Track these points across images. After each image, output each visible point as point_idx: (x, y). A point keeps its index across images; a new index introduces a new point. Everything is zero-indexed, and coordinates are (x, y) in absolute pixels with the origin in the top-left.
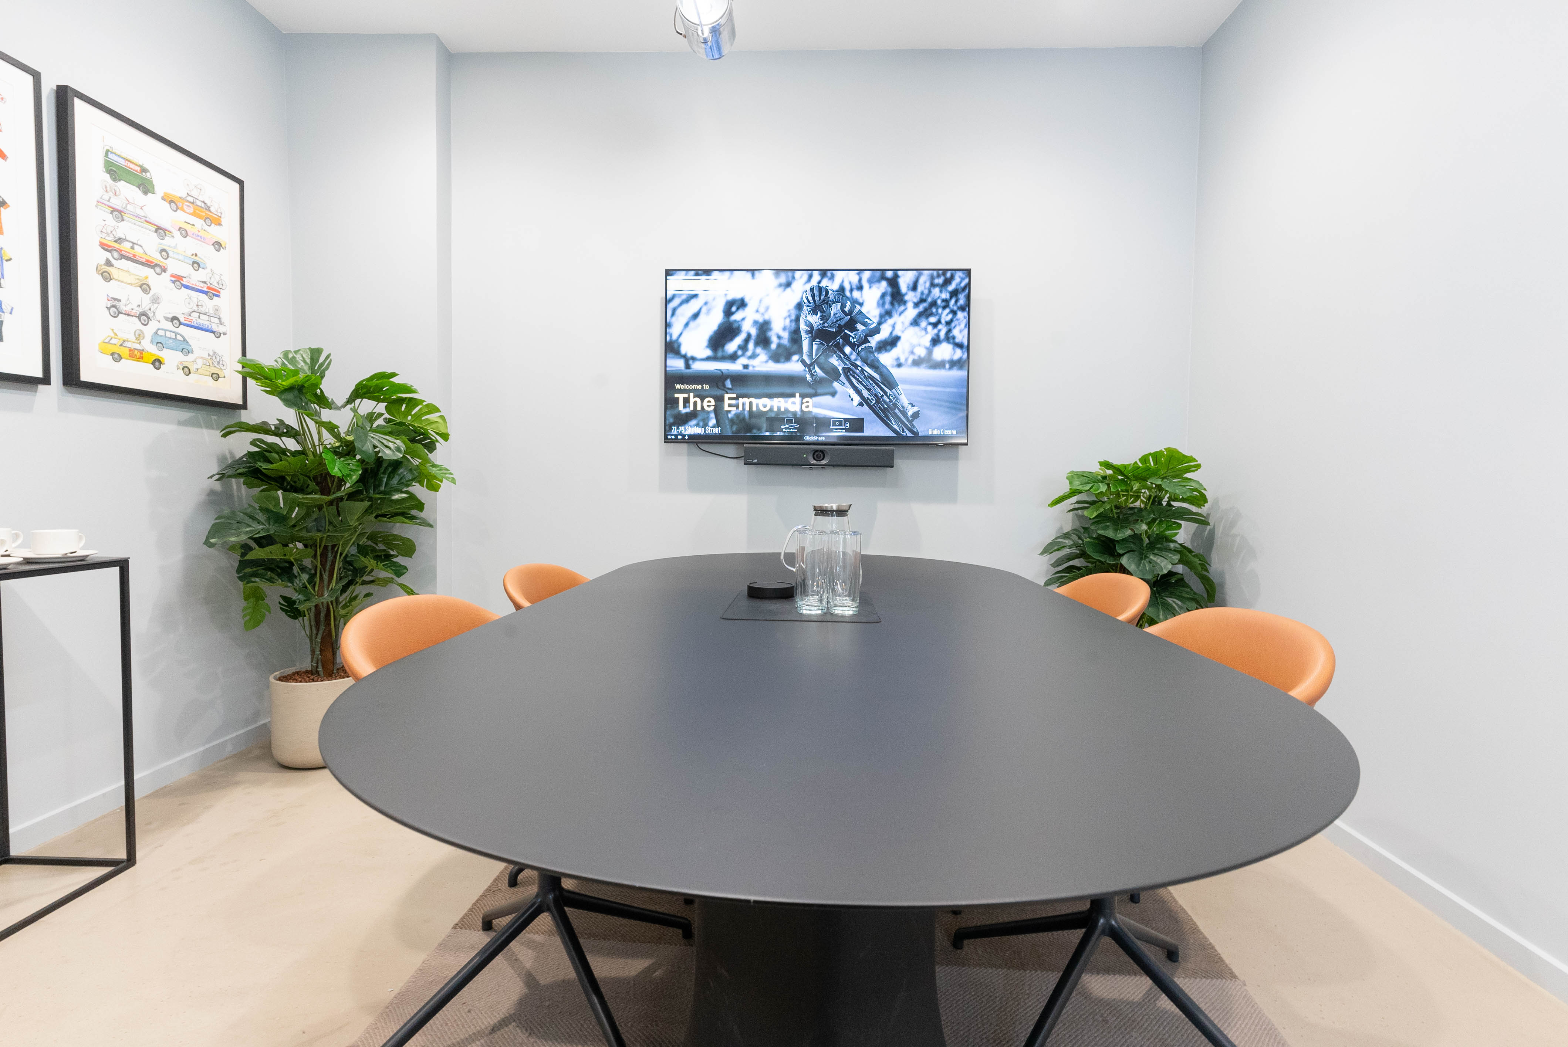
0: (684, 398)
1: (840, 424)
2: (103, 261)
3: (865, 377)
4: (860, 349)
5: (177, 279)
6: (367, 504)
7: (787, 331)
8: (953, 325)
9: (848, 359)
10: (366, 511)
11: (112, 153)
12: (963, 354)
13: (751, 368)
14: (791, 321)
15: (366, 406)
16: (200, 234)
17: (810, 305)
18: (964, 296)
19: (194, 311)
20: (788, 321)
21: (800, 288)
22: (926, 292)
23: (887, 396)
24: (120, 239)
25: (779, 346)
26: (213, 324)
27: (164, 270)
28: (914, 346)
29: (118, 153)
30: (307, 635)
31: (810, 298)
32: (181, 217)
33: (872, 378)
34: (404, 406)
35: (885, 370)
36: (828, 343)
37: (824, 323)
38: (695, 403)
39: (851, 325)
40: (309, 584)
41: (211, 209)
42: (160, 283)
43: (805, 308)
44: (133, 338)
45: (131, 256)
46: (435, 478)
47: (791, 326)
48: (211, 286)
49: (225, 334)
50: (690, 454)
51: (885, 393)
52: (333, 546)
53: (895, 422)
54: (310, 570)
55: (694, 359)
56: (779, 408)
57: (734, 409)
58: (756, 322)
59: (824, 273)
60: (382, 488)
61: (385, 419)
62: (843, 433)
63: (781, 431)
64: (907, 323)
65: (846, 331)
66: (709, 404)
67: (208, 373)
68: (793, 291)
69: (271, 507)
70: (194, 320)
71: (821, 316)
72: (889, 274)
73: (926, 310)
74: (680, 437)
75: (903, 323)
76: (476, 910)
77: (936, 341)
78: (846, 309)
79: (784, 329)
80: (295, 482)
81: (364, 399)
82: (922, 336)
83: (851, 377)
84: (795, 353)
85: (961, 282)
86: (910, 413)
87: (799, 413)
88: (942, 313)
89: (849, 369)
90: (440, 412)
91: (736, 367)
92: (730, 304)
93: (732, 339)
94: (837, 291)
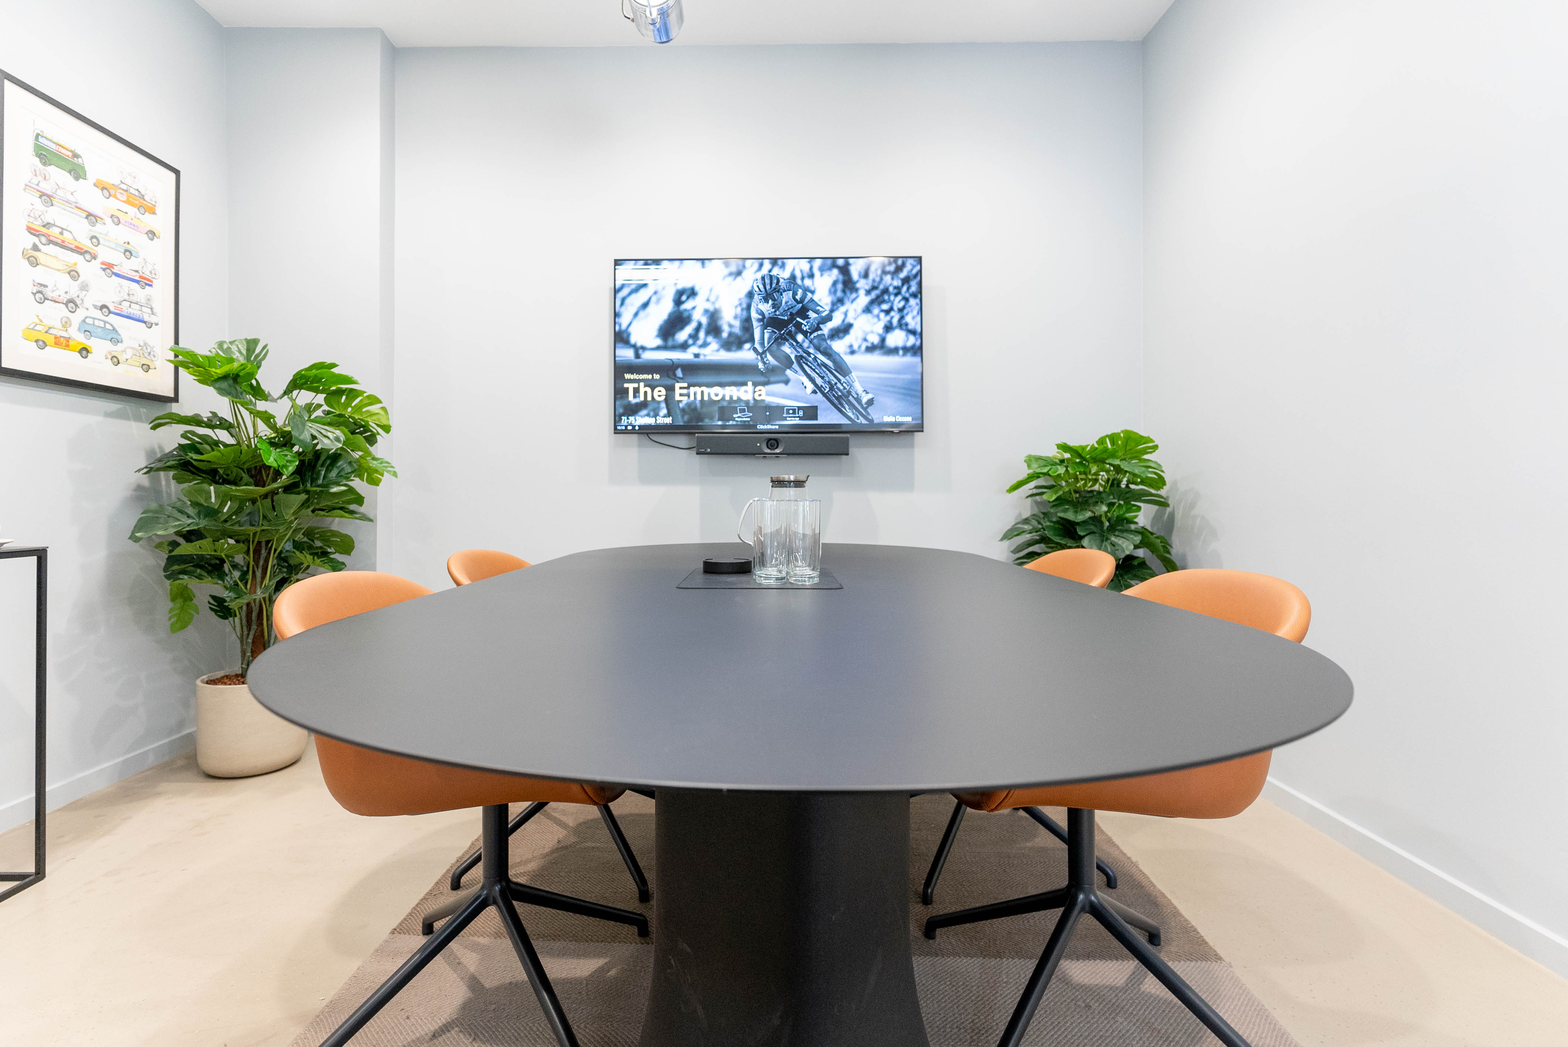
0: (634, 388)
1: (794, 413)
2: (30, 246)
4: (812, 336)
5: (108, 267)
6: (304, 496)
7: (739, 319)
8: (905, 311)
9: (801, 346)
10: (303, 504)
11: (42, 137)
12: (917, 341)
13: (702, 357)
14: (742, 310)
15: (304, 397)
16: (133, 222)
17: (760, 293)
18: (916, 283)
19: (125, 300)
20: (739, 309)
21: (751, 278)
22: (878, 279)
23: (840, 383)
24: (48, 224)
25: (730, 334)
26: (144, 314)
27: (94, 257)
28: (867, 334)
29: (49, 137)
30: (238, 636)
31: (761, 287)
32: (114, 205)
34: (344, 397)
35: (837, 357)
36: (780, 331)
37: (775, 311)
38: (646, 393)
39: (803, 313)
40: (241, 581)
41: (145, 197)
42: (90, 271)
43: (756, 296)
44: (59, 326)
45: (59, 242)
46: (376, 471)
47: (742, 314)
48: (144, 275)
49: (157, 324)
50: (640, 446)
51: (839, 380)
52: (268, 542)
53: (850, 409)
54: (243, 566)
55: (643, 348)
56: (731, 397)
57: (685, 399)
58: (706, 311)
59: (774, 261)
60: (320, 482)
61: (324, 411)
62: (797, 421)
63: (734, 419)
64: (860, 310)
65: (798, 319)
66: (660, 394)
67: (138, 364)
68: (743, 279)
69: (202, 501)
70: (124, 309)
71: (772, 304)
72: (841, 262)
73: (878, 297)
74: (630, 428)
75: (855, 310)
76: (416, 914)
77: (888, 328)
78: (798, 297)
79: (736, 317)
80: (228, 475)
81: (302, 391)
82: (875, 324)
83: (804, 364)
85: (912, 270)
86: (864, 400)
87: (752, 402)
88: (894, 300)
89: (802, 357)
90: (380, 402)
91: (686, 356)
92: (680, 293)
93: (682, 328)
94: (788, 279)
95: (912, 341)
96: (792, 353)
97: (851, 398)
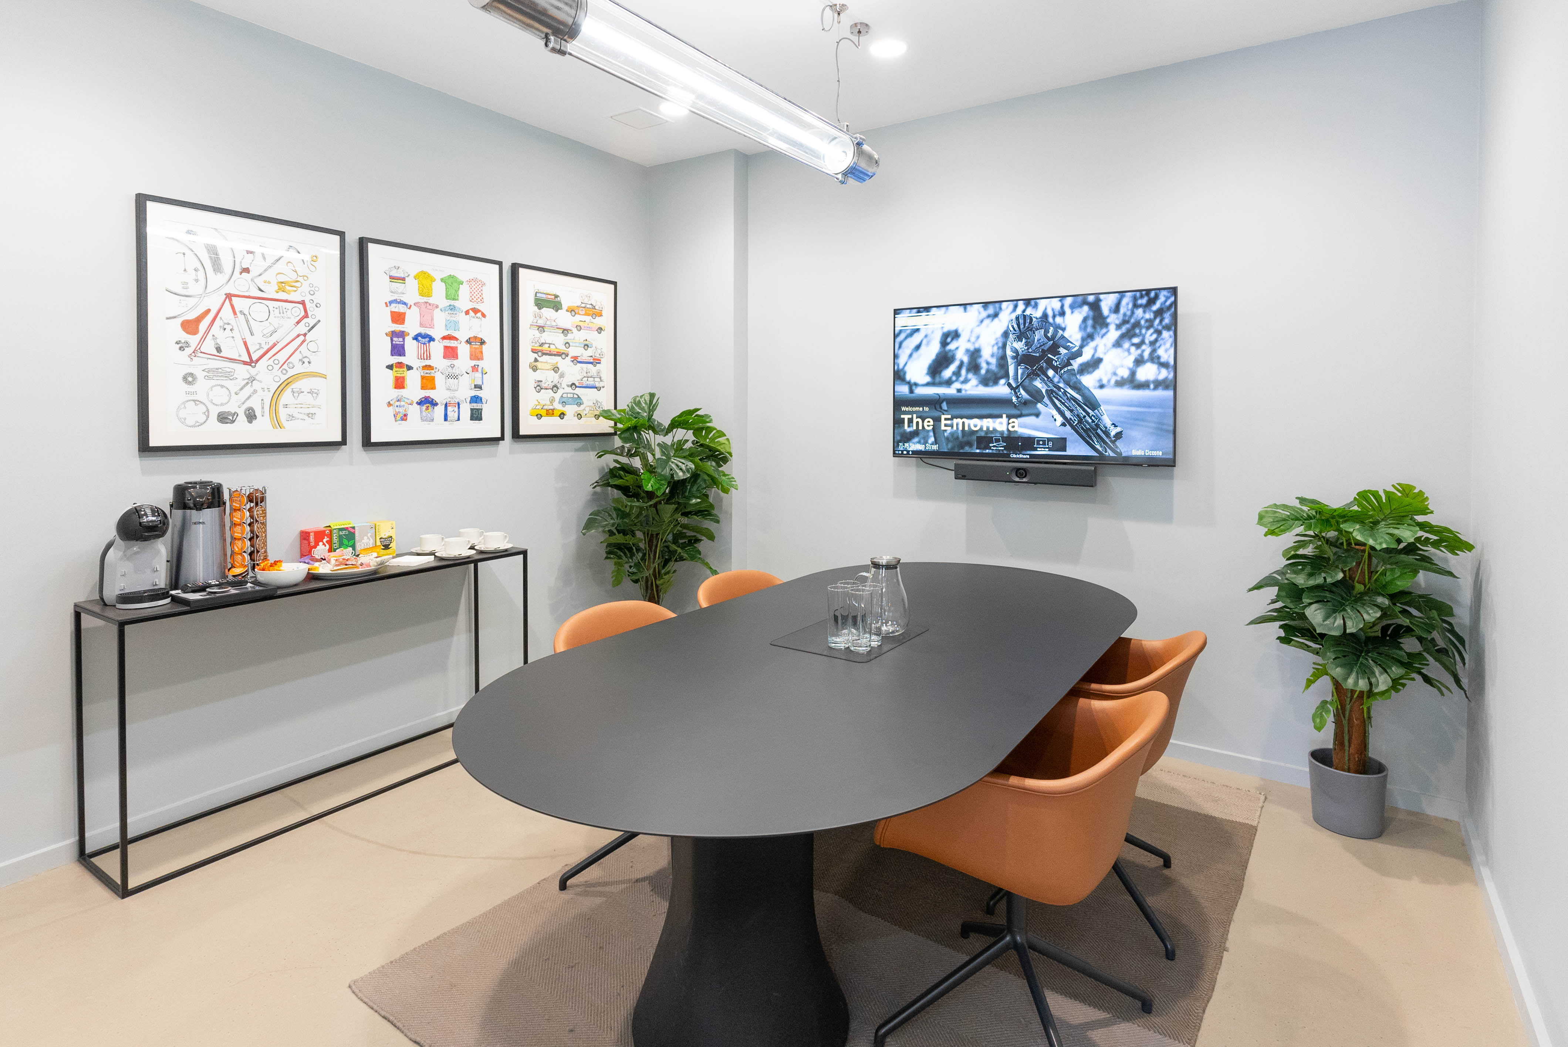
0: (909, 419)
1: (1044, 444)
2: (532, 360)
3: (1068, 399)
4: (1062, 371)
5: (575, 356)
7: (995, 357)
8: (1158, 344)
9: (1051, 381)
11: (538, 293)
12: (1169, 374)
13: (963, 392)
14: (998, 348)
16: (589, 326)
17: (1015, 332)
18: (1170, 315)
19: (585, 376)
20: (996, 348)
21: (1007, 318)
22: (1129, 313)
23: (1089, 416)
24: (542, 343)
25: (988, 371)
26: (596, 383)
27: (567, 355)
28: (1117, 368)
29: (542, 292)
31: (1015, 326)
32: (578, 319)
33: (1075, 400)
34: (704, 432)
35: (1086, 391)
36: (1032, 367)
37: (1028, 349)
38: (918, 423)
39: (1054, 350)
41: (596, 308)
42: (565, 364)
43: (1011, 335)
44: (549, 403)
45: (549, 352)
46: (727, 484)
47: (998, 353)
48: (596, 358)
49: (604, 389)
50: (915, 466)
51: (1088, 414)
53: (1098, 442)
55: (916, 384)
56: (988, 428)
57: (949, 429)
58: (967, 351)
59: (1028, 302)
61: (693, 441)
62: (1046, 452)
63: (990, 448)
64: (1110, 344)
65: (1049, 355)
66: (929, 424)
68: (1000, 320)
70: (584, 382)
71: (1025, 342)
72: (1091, 298)
73: (1128, 331)
74: (905, 452)
75: (1105, 345)
77: (1139, 362)
78: (1049, 335)
79: (993, 355)
81: (679, 429)
82: (1125, 357)
83: (1054, 398)
84: (1002, 378)
85: (1166, 301)
86: (1113, 433)
87: (1006, 432)
88: (1146, 333)
89: (1052, 391)
90: (726, 436)
91: (951, 391)
92: (946, 335)
93: (947, 367)
94: (1040, 318)
95: (1164, 374)
96: (1043, 388)
97: (1099, 431)
